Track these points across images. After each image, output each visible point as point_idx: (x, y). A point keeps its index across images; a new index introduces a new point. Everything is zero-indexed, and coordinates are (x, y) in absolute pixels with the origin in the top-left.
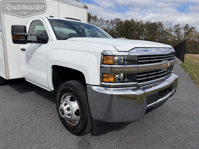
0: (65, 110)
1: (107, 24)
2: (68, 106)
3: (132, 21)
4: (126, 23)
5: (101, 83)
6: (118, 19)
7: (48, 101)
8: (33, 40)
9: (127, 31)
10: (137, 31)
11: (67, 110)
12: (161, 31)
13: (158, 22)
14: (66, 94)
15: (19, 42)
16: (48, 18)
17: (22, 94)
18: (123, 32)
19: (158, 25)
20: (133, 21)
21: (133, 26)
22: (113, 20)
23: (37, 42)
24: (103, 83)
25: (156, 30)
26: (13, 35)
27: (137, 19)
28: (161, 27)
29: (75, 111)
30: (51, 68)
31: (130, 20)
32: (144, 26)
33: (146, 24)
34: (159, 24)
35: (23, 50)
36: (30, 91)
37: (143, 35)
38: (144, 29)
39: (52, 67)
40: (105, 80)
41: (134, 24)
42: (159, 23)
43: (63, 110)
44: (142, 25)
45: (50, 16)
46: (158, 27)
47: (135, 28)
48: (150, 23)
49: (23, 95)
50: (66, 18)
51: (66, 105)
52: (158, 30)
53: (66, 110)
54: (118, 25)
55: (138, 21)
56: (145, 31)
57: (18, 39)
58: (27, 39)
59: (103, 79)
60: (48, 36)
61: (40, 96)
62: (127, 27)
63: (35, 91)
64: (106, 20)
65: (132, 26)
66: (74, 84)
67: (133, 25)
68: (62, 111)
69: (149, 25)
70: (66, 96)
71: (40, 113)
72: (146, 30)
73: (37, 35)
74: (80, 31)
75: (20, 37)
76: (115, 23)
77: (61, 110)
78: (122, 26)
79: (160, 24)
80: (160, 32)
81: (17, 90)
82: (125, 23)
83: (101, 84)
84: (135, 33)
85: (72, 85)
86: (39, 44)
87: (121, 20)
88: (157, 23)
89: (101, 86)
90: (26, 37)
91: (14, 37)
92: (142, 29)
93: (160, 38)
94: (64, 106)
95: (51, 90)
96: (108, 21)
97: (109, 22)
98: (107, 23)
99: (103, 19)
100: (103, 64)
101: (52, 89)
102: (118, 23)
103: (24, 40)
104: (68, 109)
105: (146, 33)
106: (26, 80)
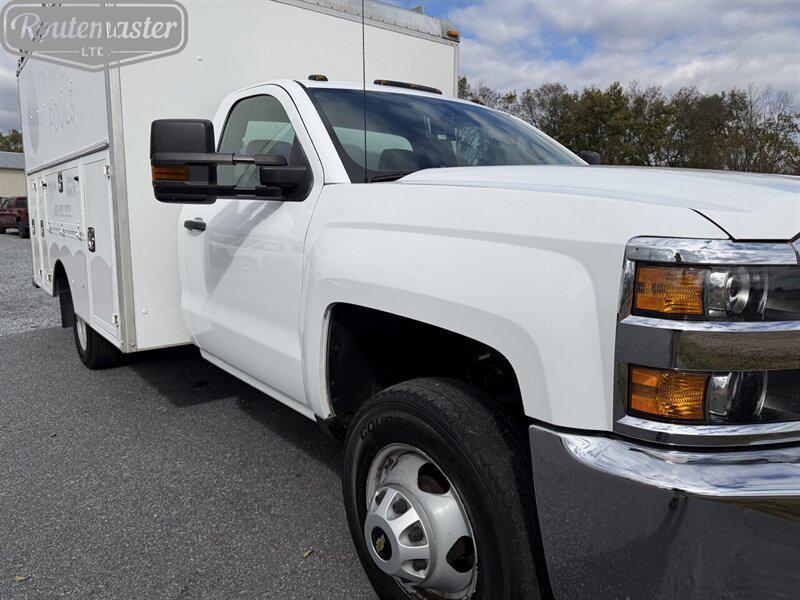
0: (397, 537)
1: (507, 108)
2: (411, 517)
3: (616, 92)
4: (589, 103)
5: (617, 416)
6: (557, 88)
7: (292, 448)
8: (242, 186)
9: (594, 132)
10: (635, 134)
11: (406, 540)
12: (741, 132)
13: (727, 93)
14: (396, 448)
15: (183, 195)
16: (303, 87)
17: (183, 410)
18: (577, 137)
19: (730, 106)
20: (620, 92)
21: (617, 115)
22: (532, 91)
23: (257, 194)
24: (630, 421)
25: (720, 125)
26: (155, 163)
27: (635, 83)
28: (743, 113)
29: (446, 544)
30: (325, 317)
31: (603, 91)
32: (668, 111)
33: (675, 102)
34: (734, 102)
35: (196, 226)
36: (214, 398)
37: (662, 149)
38: (667, 123)
39: (329, 313)
40: (640, 402)
41: (623, 104)
42: (733, 95)
43: (386, 537)
44: (659, 109)
45: (313, 78)
46: (731, 113)
47: (625, 119)
48: (692, 97)
49: (188, 413)
50: (378, 82)
51: (400, 508)
52: (729, 128)
53: (400, 536)
54: (553, 113)
55: (642, 89)
56: (672, 134)
57: (177, 183)
58: (216, 181)
59: (633, 396)
60: (306, 163)
61: (258, 425)
62: (591, 119)
63: (235, 399)
64: (504, 92)
65: (612, 113)
66: (441, 403)
67: (617, 110)
68: (381, 540)
69: (687, 107)
70: (394, 458)
71: (260, 513)
72: (674, 130)
73: (260, 160)
74: (440, 137)
75: (187, 174)
76: (542, 104)
77: (378, 532)
78: (570, 114)
79: (739, 102)
80: (737, 133)
81: (163, 392)
82: (583, 102)
83: (615, 425)
84: (625, 140)
85: (434, 407)
86: (266, 202)
87: (571, 92)
88: (726, 99)
89: (618, 434)
90: (211, 168)
91: (163, 171)
92: (657, 125)
93: (736, 161)
94: (391, 513)
95: (316, 416)
96: (511, 98)
97: (519, 100)
98: (510, 106)
99: (492, 89)
100: (636, 312)
101: (326, 412)
102: (554, 102)
103: (205, 184)
104: (415, 533)
105: (676, 141)
106: (204, 355)
